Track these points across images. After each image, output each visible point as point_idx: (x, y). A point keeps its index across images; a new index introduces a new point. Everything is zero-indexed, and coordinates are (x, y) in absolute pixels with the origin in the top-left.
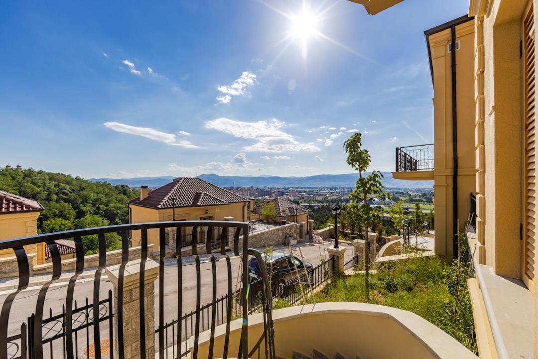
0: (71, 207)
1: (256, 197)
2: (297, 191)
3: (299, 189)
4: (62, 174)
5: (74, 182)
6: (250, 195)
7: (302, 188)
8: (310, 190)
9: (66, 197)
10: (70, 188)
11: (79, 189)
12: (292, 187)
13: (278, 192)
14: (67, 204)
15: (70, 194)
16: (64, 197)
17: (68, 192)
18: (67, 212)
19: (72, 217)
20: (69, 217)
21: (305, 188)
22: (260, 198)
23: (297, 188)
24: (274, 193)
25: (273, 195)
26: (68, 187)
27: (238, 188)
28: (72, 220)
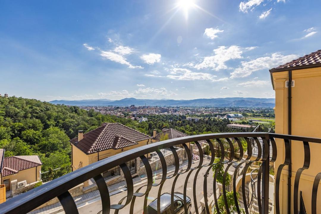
0: (40, 121)
1: (159, 113)
2: (185, 109)
3: (186, 108)
4: (35, 100)
5: (43, 105)
6: (155, 112)
7: (188, 107)
8: (193, 108)
9: (37, 115)
10: (40, 109)
11: (45, 110)
12: (182, 107)
13: (173, 110)
14: (37, 120)
15: (40, 113)
16: (36, 115)
17: (38, 112)
18: (38, 125)
19: (41, 128)
20: (39, 128)
21: (190, 107)
22: (162, 114)
23: (185, 107)
24: (170, 110)
25: (170, 112)
26: (38, 108)
27: (148, 107)
28: (41, 130)
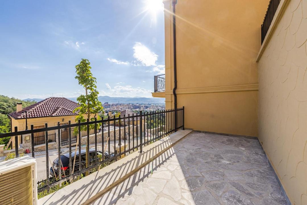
0: (7, 117)
1: (132, 109)
2: (155, 106)
3: (157, 105)
4: (2, 96)
5: (10, 101)
6: (128, 108)
7: (158, 104)
8: (163, 105)
9: (4, 111)
10: (7, 105)
11: (13, 105)
12: (153, 104)
13: (145, 106)
14: (3, 115)
15: (7, 109)
16: (3, 110)
17: (6, 107)
18: (4, 120)
19: (8, 123)
20: (5, 124)
21: (160, 104)
22: (134, 110)
23: (156, 104)
24: (142, 107)
25: (142, 108)
26: (5, 104)
27: (121, 104)
28: (7, 125)
